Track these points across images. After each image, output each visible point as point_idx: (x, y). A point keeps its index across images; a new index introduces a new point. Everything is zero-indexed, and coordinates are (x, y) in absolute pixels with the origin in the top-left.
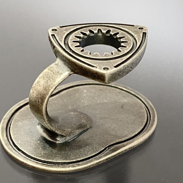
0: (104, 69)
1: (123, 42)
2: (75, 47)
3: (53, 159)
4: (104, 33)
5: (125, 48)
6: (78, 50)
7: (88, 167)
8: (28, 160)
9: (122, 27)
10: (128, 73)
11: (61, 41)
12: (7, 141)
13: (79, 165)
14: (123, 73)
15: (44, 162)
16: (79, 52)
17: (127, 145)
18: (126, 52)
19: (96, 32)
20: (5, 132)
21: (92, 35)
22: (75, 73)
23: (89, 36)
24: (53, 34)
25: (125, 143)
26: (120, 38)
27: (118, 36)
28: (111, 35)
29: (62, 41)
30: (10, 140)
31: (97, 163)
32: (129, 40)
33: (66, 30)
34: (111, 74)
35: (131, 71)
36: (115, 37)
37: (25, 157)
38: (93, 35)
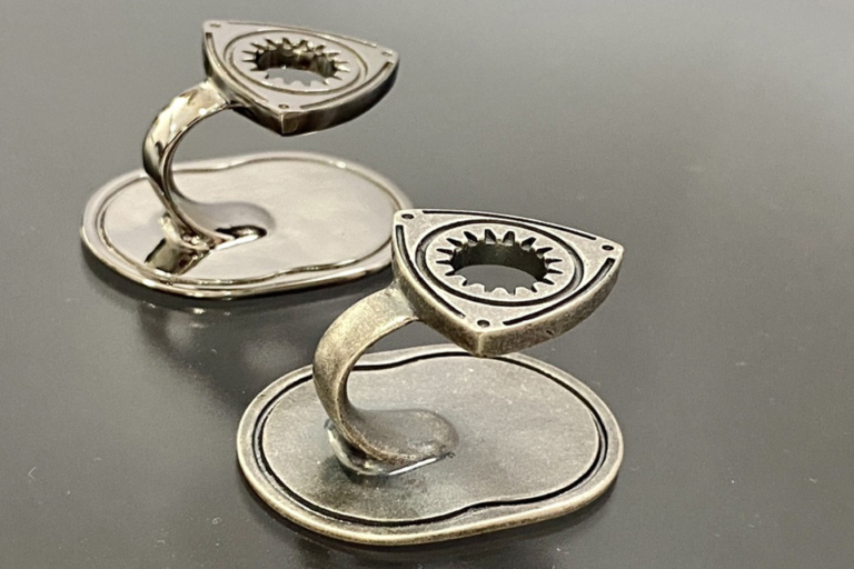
0: (480, 323)
1: (552, 271)
2: (438, 262)
3: (336, 507)
4: (518, 244)
5: (548, 286)
6: (440, 272)
7: (409, 540)
8: (280, 497)
9: (567, 237)
10: (537, 342)
11: (412, 243)
12: (250, 447)
13: (390, 532)
14: (523, 342)
15: (317, 509)
16: (440, 275)
17: (519, 511)
18: (547, 294)
19: (500, 236)
20: (252, 425)
21: (489, 242)
22: (420, 320)
23: (481, 243)
24: (400, 223)
25: (518, 507)
26: (550, 261)
27: (546, 256)
28: (532, 250)
29: (414, 243)
30: (257, 447)
31: (434, 537)
32: (565, 269)
33: (433, 221)
34: (491, 337)
35: (546, 339)
36: (539, 256)
37: (276, 490)
38: (493, 243)
